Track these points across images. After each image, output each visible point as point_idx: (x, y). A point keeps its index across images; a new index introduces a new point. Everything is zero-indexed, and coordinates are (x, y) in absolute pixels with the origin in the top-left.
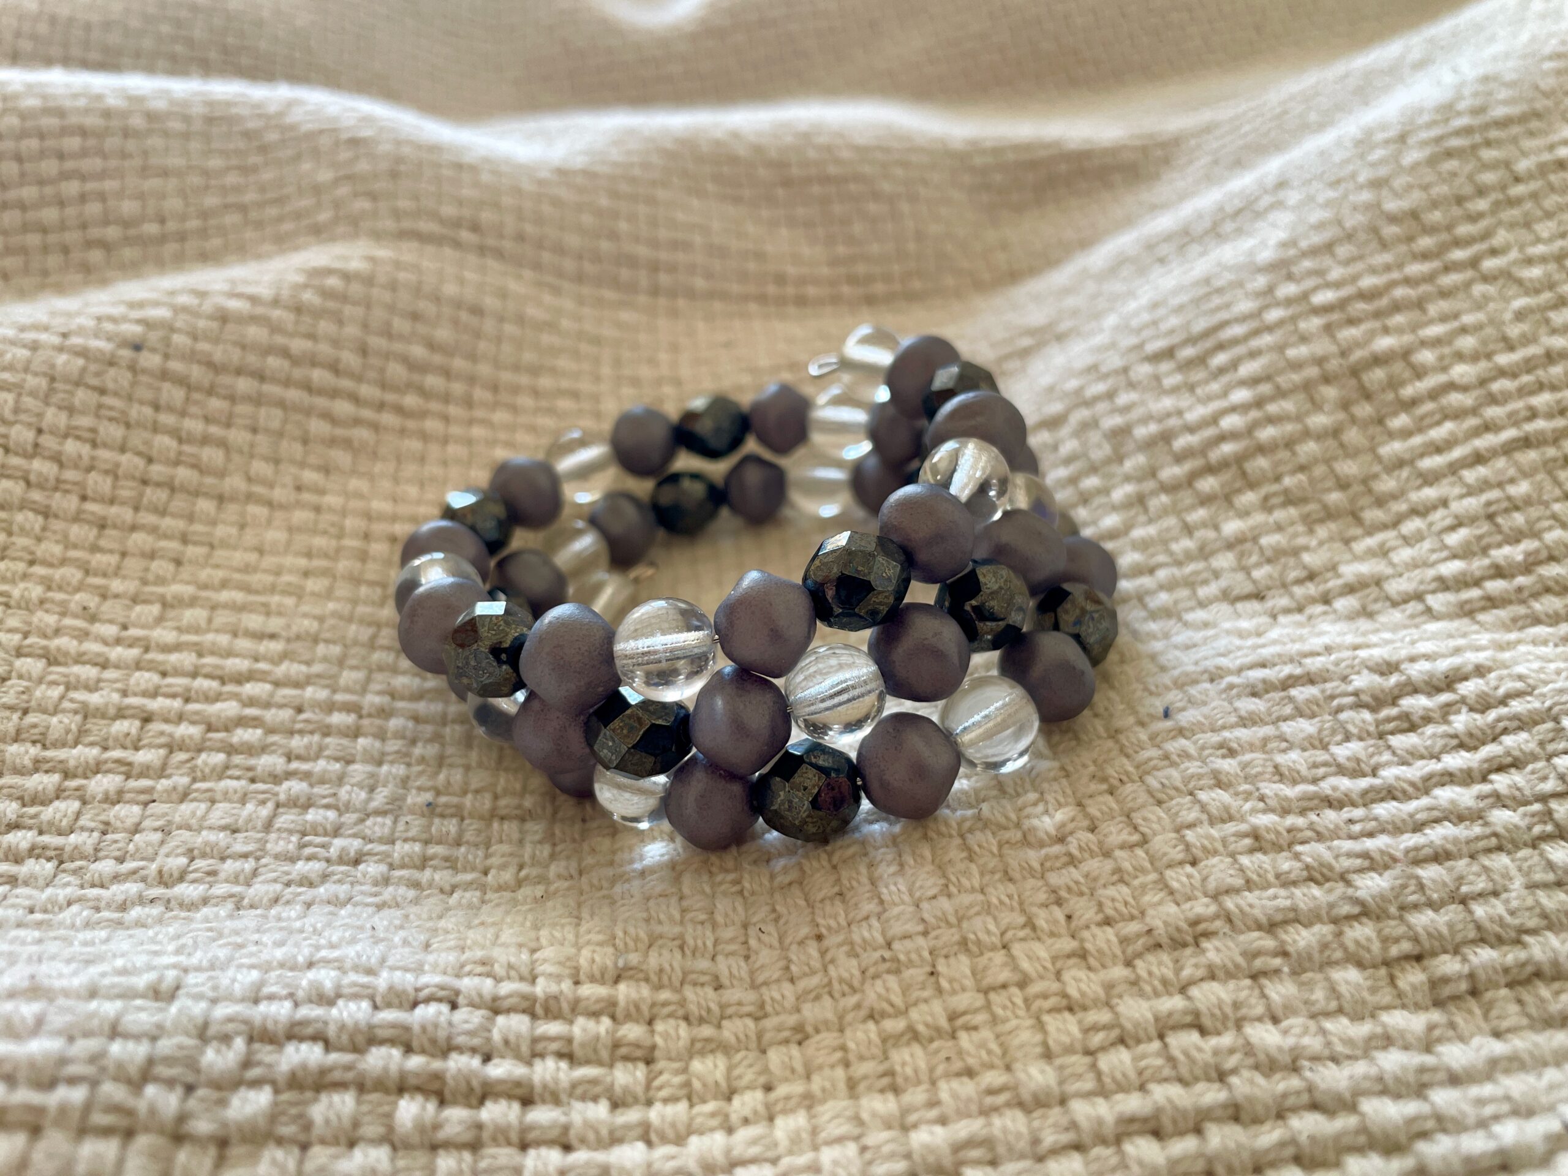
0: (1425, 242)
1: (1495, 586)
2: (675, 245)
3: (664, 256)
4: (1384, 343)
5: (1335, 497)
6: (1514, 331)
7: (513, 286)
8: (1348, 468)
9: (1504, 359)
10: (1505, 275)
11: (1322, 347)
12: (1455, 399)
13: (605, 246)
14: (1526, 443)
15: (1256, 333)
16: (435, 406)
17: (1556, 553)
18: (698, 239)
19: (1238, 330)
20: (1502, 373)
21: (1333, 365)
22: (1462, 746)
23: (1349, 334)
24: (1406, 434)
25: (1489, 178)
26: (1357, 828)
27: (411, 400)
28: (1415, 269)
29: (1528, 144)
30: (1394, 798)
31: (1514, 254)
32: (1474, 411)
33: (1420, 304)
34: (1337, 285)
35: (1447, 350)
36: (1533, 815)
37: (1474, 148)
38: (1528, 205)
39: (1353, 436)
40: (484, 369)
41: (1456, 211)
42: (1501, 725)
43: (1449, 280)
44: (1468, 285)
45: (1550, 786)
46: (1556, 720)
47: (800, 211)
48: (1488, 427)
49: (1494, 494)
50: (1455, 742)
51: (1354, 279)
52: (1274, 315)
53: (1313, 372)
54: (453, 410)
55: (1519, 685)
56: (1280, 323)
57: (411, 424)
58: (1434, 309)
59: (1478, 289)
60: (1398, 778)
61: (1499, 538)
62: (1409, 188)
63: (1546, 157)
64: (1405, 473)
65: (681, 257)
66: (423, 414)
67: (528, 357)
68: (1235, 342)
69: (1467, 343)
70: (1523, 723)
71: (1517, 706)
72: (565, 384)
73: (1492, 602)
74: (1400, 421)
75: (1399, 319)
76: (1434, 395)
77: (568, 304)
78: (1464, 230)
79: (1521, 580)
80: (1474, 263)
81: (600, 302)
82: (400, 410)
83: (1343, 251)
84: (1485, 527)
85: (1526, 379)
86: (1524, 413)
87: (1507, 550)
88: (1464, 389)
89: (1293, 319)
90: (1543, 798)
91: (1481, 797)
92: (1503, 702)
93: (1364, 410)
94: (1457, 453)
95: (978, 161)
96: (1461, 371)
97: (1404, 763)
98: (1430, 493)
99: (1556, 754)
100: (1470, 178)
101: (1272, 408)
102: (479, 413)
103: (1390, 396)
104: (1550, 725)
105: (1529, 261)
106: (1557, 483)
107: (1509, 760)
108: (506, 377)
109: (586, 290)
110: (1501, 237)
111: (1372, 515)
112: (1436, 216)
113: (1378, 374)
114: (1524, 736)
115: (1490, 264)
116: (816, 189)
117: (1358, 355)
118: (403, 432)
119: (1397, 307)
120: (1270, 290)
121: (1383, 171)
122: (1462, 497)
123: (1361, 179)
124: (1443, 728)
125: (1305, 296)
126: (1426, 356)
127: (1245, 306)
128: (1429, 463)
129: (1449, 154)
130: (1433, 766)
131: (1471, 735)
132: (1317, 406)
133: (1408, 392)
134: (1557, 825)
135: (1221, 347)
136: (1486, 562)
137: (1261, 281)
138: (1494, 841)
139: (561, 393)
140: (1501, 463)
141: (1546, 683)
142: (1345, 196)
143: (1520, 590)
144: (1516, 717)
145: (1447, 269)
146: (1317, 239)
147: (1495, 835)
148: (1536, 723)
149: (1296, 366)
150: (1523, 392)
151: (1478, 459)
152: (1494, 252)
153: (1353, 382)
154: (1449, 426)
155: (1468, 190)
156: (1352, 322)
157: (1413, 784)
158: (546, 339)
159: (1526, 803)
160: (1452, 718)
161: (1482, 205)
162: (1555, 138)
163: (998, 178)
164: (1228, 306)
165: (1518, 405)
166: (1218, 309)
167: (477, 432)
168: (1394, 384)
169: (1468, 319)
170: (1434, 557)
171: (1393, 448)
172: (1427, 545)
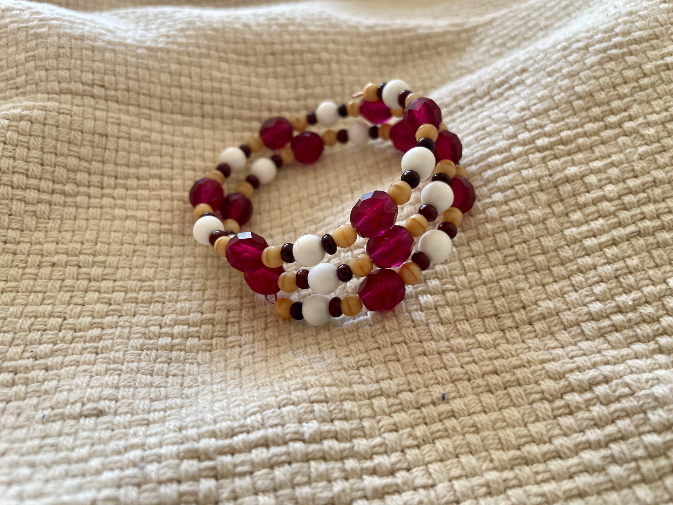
0: (596, 111)
1: (618, 318)
2: (213, 90)
3: (207, 96)
4: (572, 170)
5: (540, 259)
6: (638, 166)
7: (125, 118)
8: (548, 242)
9: (632, 183)
10: (635, 131)
11: (540, 171)
12: (606, 205)
13: (175, 91)
14: (639, 234)
15: (506, 160)
16: (83, 189)
17: (649, 300)
18: (225, 86)
19: (497, 158)
20: (631, 192)
21: (545, 181)
22: (596, 425)
23: (553, 163)
24: (579, 224)
25: (629, 73)
26: (539, 477)
27: (69, 188)
28: (589, 127)
29: (651, 54)
30: (560, 457)
31: (641, 120)
32: (614, 214)
33: (591, 148)
34: (549, 135)
35: (603, 176)
36: (630, 469)
37: (624, 55)
38: (650, 90)
39: (552, 223)
40: (109, 168)
41: (613, 93)
42: (617, 414)
43: (606, 134)
44: (616, 137)
45: (640, 452)
46: (645, 412)
47: (280, 70)
48: (620, 224)
49: (620, 264)
50: (592, 423)
51: (559, 132)
52: (516, 150)
53: (535, 185)
54: (92, 191)
55: (626, 390)
56: (520, 155)
57: (69, 200)
58: (598, 151)
59: (622, 140)
60: (562, 445)
61: (620, 290)
62: (589, 78)
63: (660, 62)
64: (577, 246)
65: (217, 96)
66: (76, 194)
67: (134, 157)
68: (497, 164)
69: (613, 172)
70: (628, 414)
71: (626, 403)
72: (154, 171)
73: (616, 328)
74: (576, 216)
75: (580, 156)
76: (595, 202)
77: (156, 125)
78: (615, 104)
79: (631, 315)
80: (620, 124)
81: (173, 123)
82: (64, 193)
83: (553, 114)
84: (614, 283)
85: (642, 195)
86: (640, 216)
87: (624, 297)
88: (610, 200)
89: (526, 153)
90: (635, 459)
91: (604, 458)
92: (618, 399)
93: (558, 208)
94: (604, 238)
95: (373, 39)
96: (610, 189)
97: (566, 435)
98: (588, 260)
99: (644, 433)
100: (620, 73)
101: (513, 205)
102: (107, 191)
103: (572, 201)
104: (642, 416)
105: (649, 124)
106: (652, 257)
107: (619, 435)
108: (122, 170)
109: (165, 116)
110: (635, 109)
111: (558, 270)
112: (602, 96)
113: (568, 188)
114: (627, 421)
115: (628, 125)
116: (288, 57)
117: (558, 176)
118: (65, 205)
119: (579, 150)
120: (515, 136)
121: (576, 67)
122: (604, 264)
123: (564, 71)
124: (587, 414)
125: (532, 141)
126: (592, 179)
127: (502, 144)
128: (588, 243)
129: (611, 59)
130: (580, 438)
131: (600, 419)
132: (536, 204)
133: (582, 199)
134: (642, 475)
135: (489, 167)
136: (614, 304)
137: (510, 130)
138: (609, 485)
139: (151, 177)
140: (625, 245)
141: (641, 389)
142: (556, 81)
143: (630, 320)
144: (624, 410)
145: (606, 127)
146: (540, 107)
147: (611, 481)
148: (634, 414)
149: (526, 181)
150: (640, 204)
151: (614, 243)
152: (631, 118)
153: (554, 191)
154: (601, 221)
155: (619, 81)
156: (556, 157)
157: (569, 449)
158: (143, 146)
159: (627, 462)
160: (591, 408)
161: (626, 89)
162: (665, 51)
163: (383, 48)
164: (494, 143)
165: (636, 211)
166: (489, 144)
167: (105, 201)
168: (575, 194)
169: (615, 158)
170: (588, 299)
171: (571, 232)
172: (584, 292)
